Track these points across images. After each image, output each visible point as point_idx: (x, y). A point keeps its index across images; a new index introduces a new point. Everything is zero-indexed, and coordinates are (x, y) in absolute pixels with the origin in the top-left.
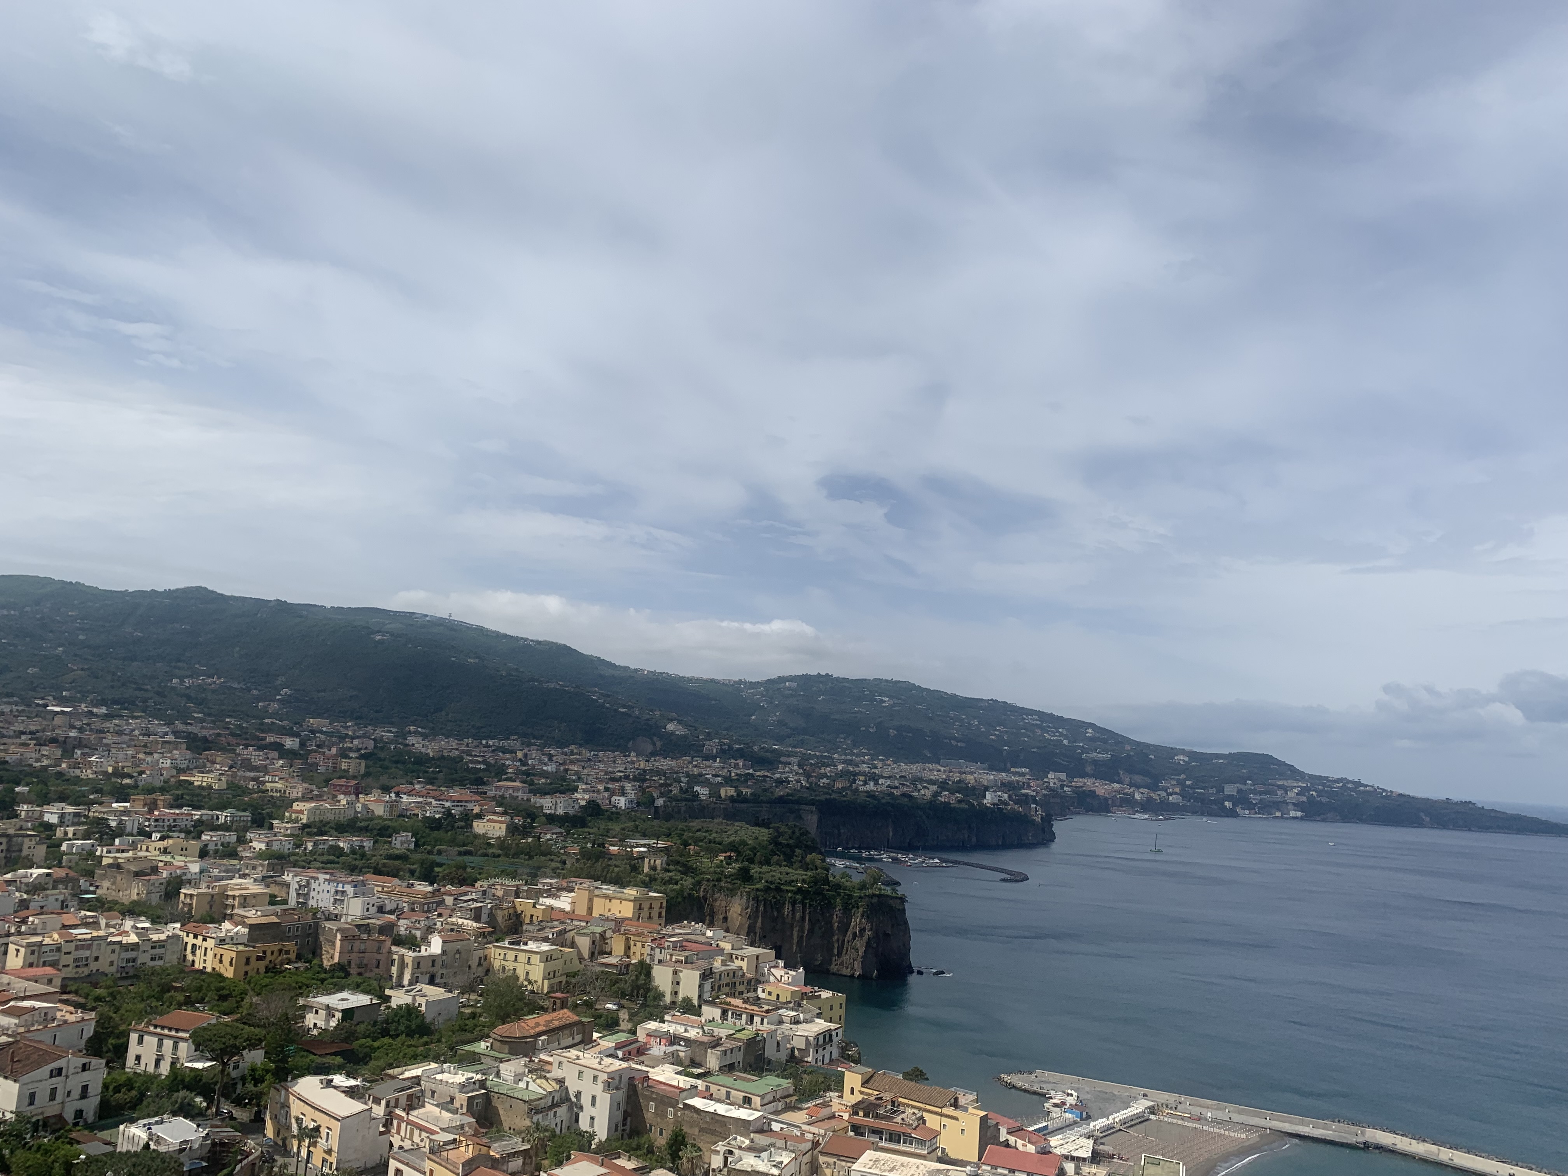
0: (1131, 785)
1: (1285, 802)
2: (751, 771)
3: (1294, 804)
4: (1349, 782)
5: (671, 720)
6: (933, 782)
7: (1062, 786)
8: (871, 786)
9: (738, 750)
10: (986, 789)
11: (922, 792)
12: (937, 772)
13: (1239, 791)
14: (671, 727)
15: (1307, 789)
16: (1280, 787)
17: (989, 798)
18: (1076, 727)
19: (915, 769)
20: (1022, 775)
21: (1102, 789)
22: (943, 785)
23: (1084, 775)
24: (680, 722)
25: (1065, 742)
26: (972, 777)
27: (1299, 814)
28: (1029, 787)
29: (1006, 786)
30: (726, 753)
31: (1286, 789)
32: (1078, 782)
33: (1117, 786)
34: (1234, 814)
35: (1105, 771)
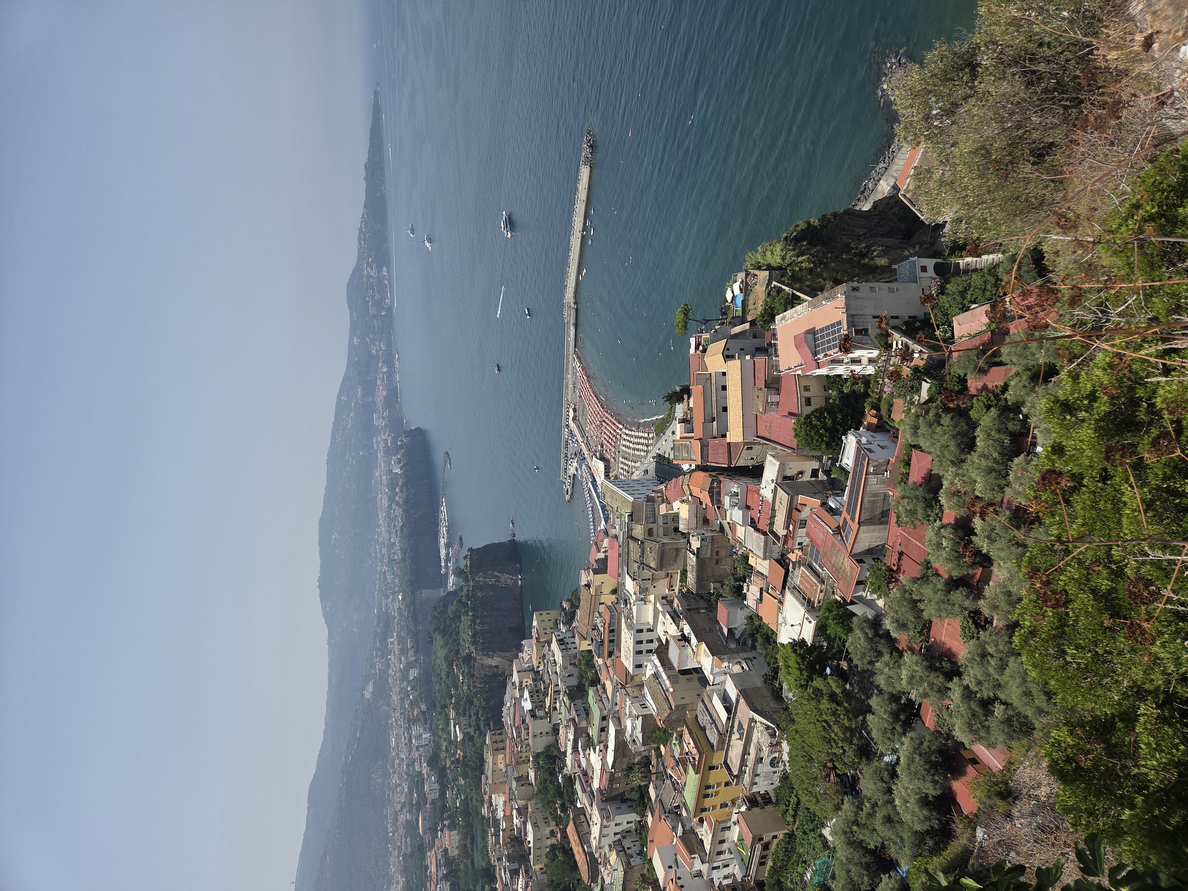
0: (377, 373)
1: (378, 277)
2: (395, 634)
3: (379, 272)
4: (360, 236)
5: (363, 695)
6: (390, 507)
7: (383, 418)
8: (397, 548)
9: (380, 643)
10: (391, 471)
11: (397, 514)
12: (382, 500)
13: (373, 305)
14: (368, 695)
15: (368, 262)
16: (368, 280)
17: (397, 470)
18: (341, 408)
19: (382, 516)
20: (377, 442)
21: (381, 393)
22: (391, 500)
23: (374, 403)
24: (364, 689)
25: (352, 414)
26: (384, 477)
27: (385, 269)
28: (386, 440)
29: (388, 452)
30: (384, 652)
31: (369, 276)
32: (379, 405)
33: (379, 382)
34: (390, 309)
35: (369, 389)
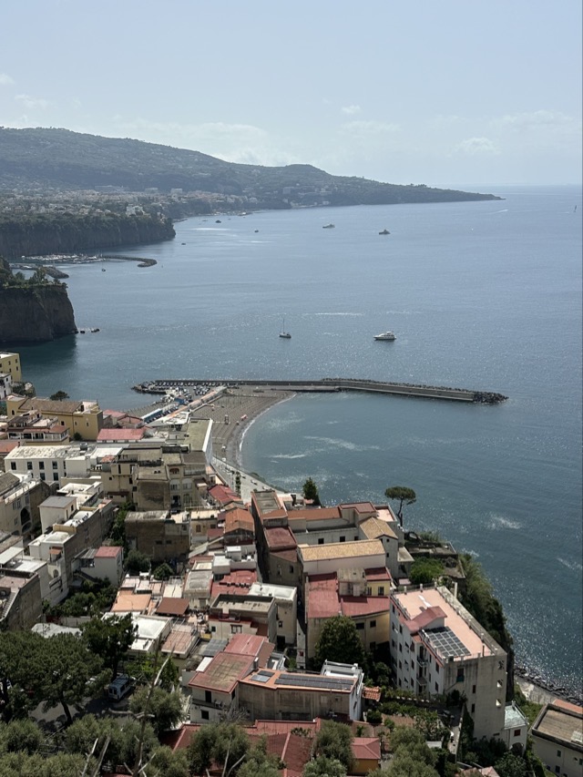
0: (225, 193)
1: (319, 196)
3: (325, 196)
6: (87, 203)
7: (179, 198)
8: (43, 210)
10: (127, 204)
11: (81, 211)
12: (92, 195)
13: (292, 191)
15: (332, 186)
16: (316, 186)
17: (131, 211)
19: (75, 194)
20: (153, 192)
22: (95, 205)
23: (195, 189)
26: (119, 197)
28: (157, 200)
29: (144, 201)
31: (320, 187)
32: (192, 194)
33: (216, 195)
34: (288, 207)
35: (208, 185)
